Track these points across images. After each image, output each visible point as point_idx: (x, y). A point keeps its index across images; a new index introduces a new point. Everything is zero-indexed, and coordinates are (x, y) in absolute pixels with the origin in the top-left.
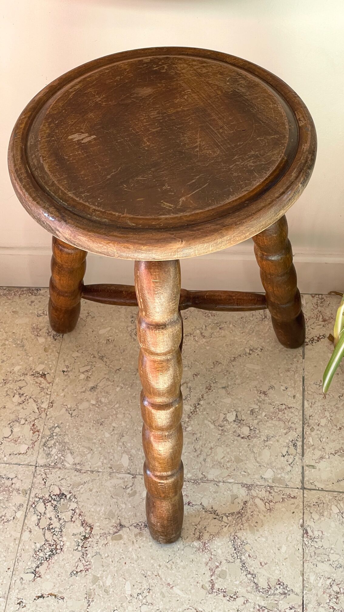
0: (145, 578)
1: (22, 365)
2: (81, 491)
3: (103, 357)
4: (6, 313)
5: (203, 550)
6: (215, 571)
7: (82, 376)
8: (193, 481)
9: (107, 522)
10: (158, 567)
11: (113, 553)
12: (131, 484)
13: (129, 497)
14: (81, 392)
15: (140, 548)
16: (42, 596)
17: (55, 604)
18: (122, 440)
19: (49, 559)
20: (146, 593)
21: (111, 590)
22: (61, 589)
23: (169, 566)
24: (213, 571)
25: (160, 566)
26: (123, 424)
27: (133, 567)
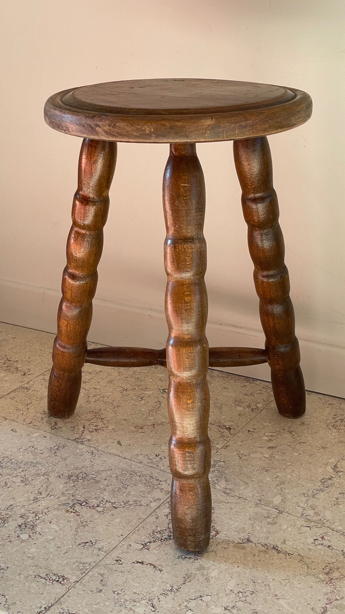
0: (252, 583)
1: (213, 418)
2: (222, 507)
3: (292, 431)
4: (217, 387)
5: (327, 583)
6: (332, 602)
7: (266, 438)
8: (342, 533)
9: (235, 534)
10: (271, 580)
11: (230, 556)
12: (274, 516)
13: (268, 524)
14: (259, 447)
15: (259, 561)
16: (142, 563)
17: (151, 572)
18: (282, 486)
19: (164, 540)
20: (248, 593)
21: (213, 580)
22: (163, 564)
23: (283, 582)
24: (331, 601)
25: (274, 580)
26: (289, 476)
27: (245, 572)
